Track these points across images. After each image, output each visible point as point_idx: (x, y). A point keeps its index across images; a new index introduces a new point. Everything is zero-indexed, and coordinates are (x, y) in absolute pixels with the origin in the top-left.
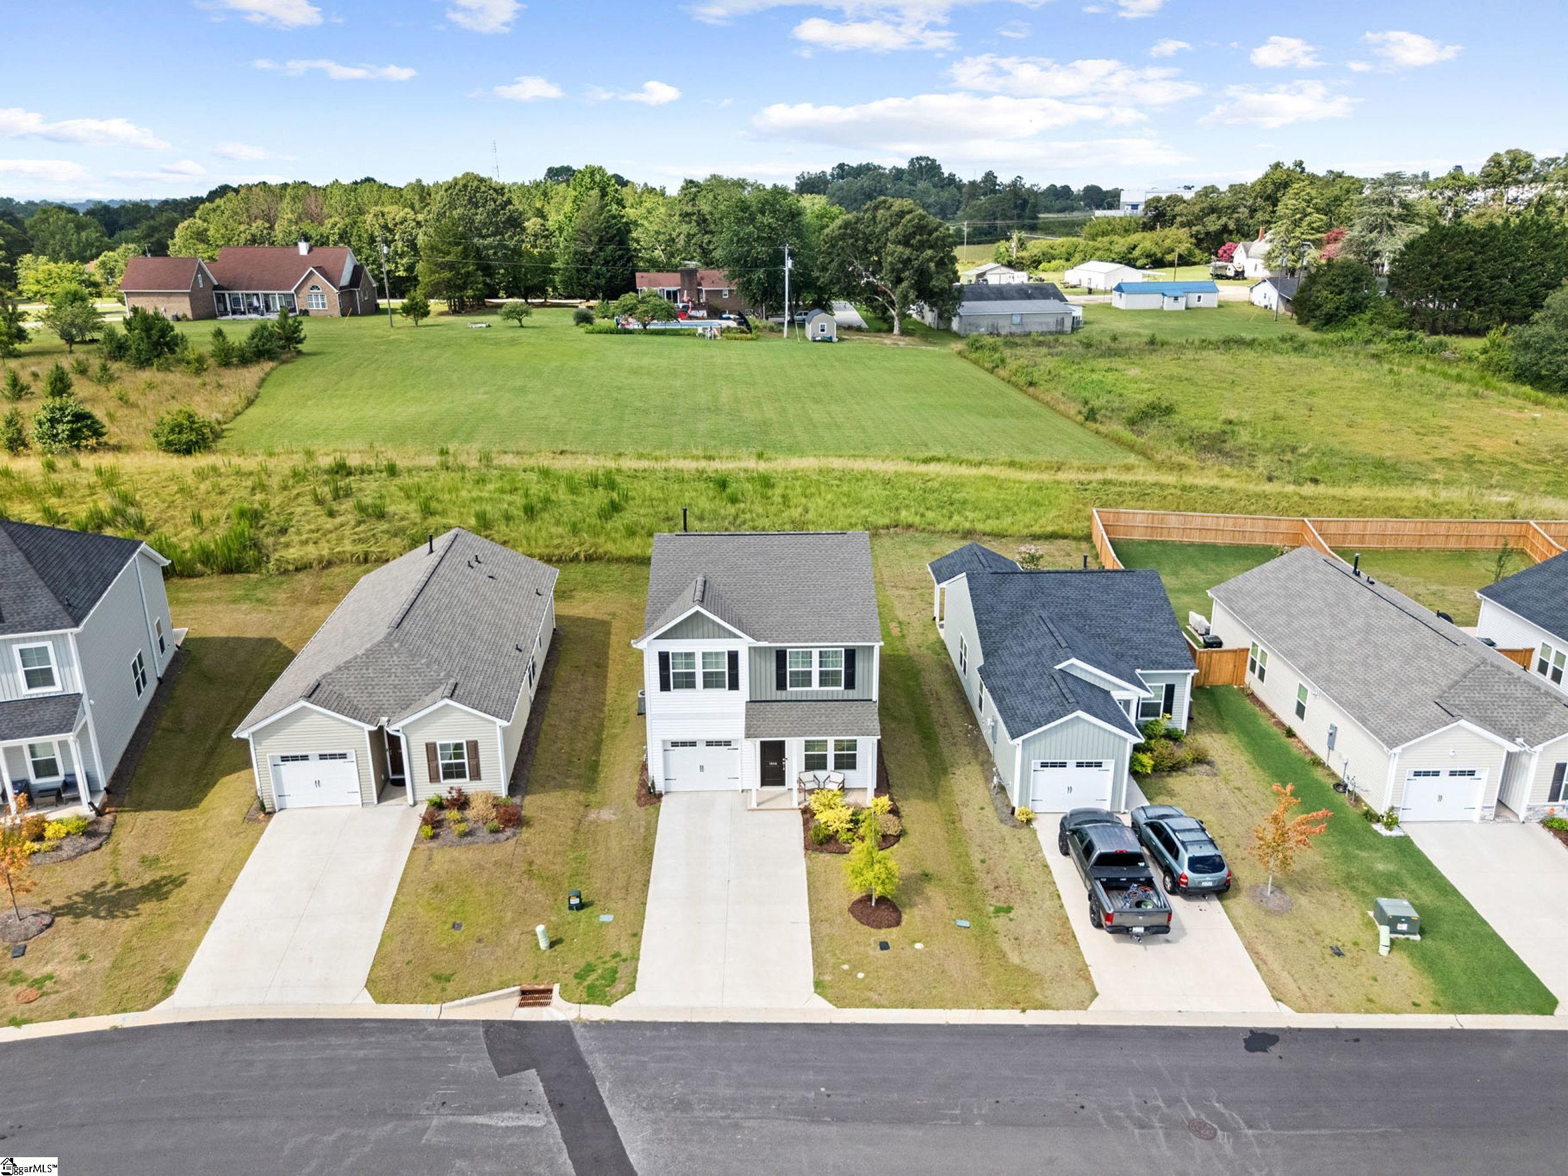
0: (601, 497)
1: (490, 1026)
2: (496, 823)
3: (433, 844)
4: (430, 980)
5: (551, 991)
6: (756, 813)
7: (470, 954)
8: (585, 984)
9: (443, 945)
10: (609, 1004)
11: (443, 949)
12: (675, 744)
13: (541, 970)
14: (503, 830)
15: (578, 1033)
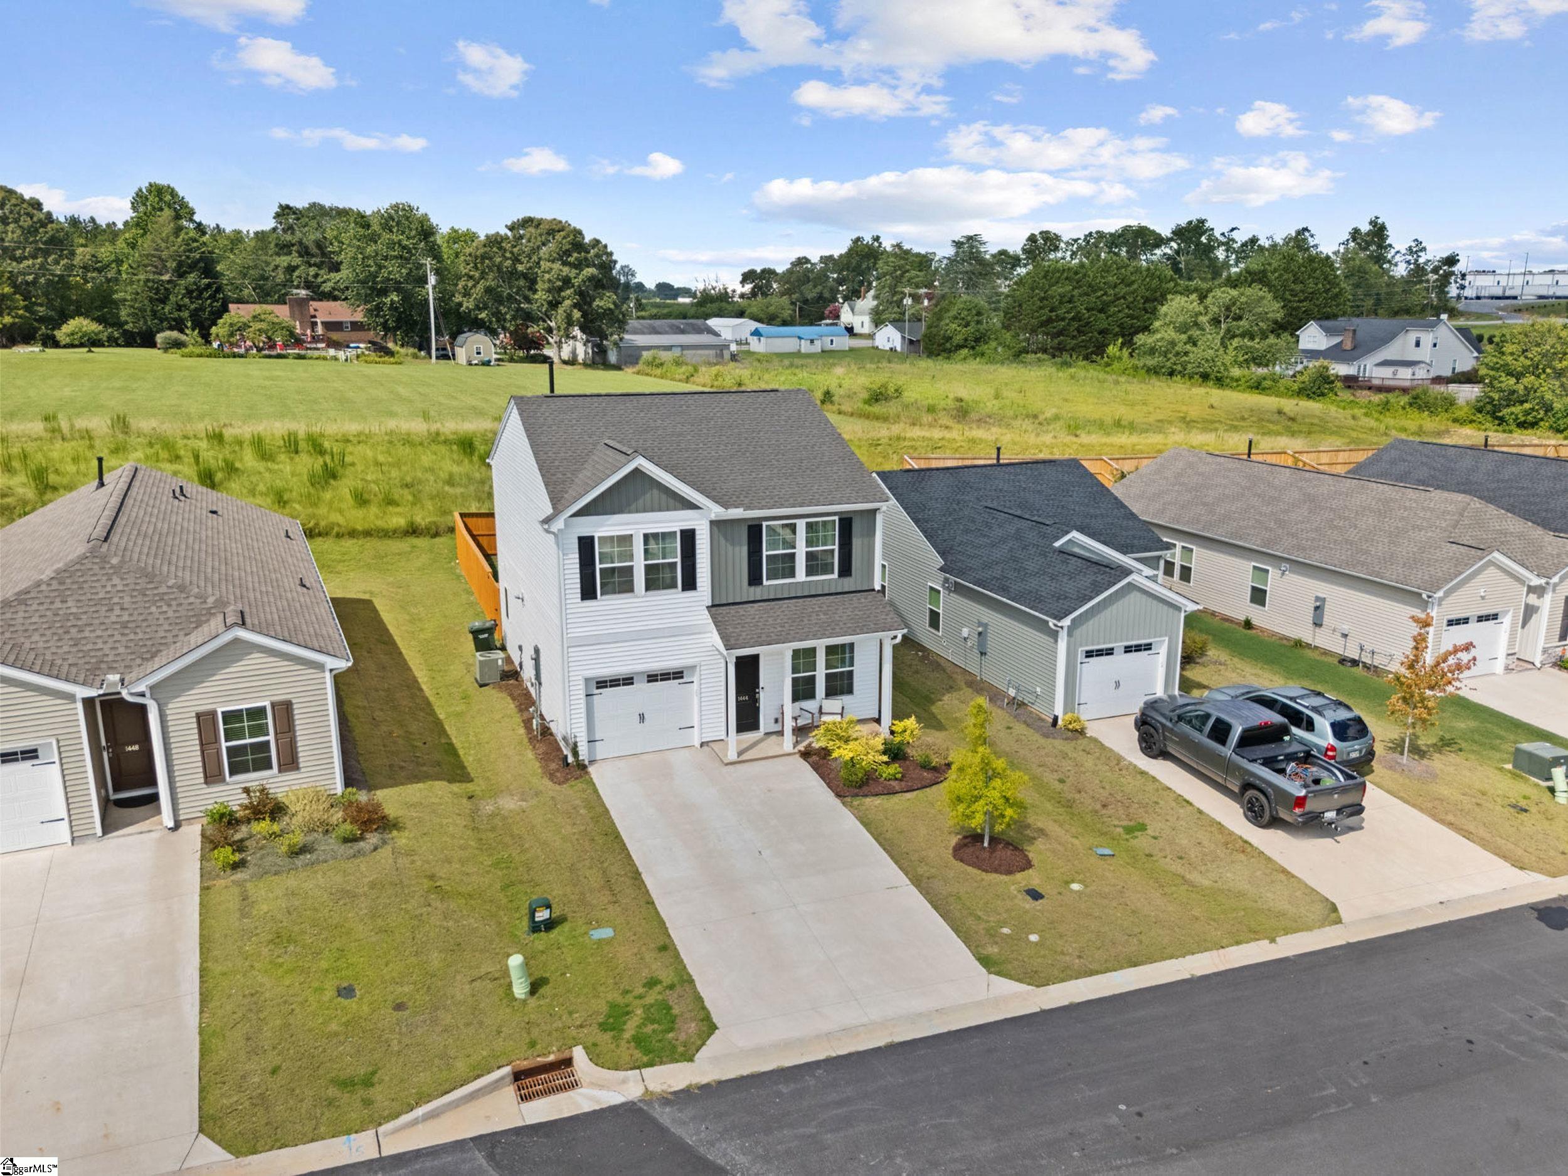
0: (307, 463)
1: (488, 1143)
2: (348, 827)
3: (239, 875)
4: (332, 1092)
5: (568, 1062)
6: (738, 766)
7: (392, 1031)
8: (627, 1035)
9: (334, 1027)
10: (689, 1057)
11: (336, 1034)
12: (602, 684)
13: (535, 1032)
14: (362, 838)
15: (664, 1116)
